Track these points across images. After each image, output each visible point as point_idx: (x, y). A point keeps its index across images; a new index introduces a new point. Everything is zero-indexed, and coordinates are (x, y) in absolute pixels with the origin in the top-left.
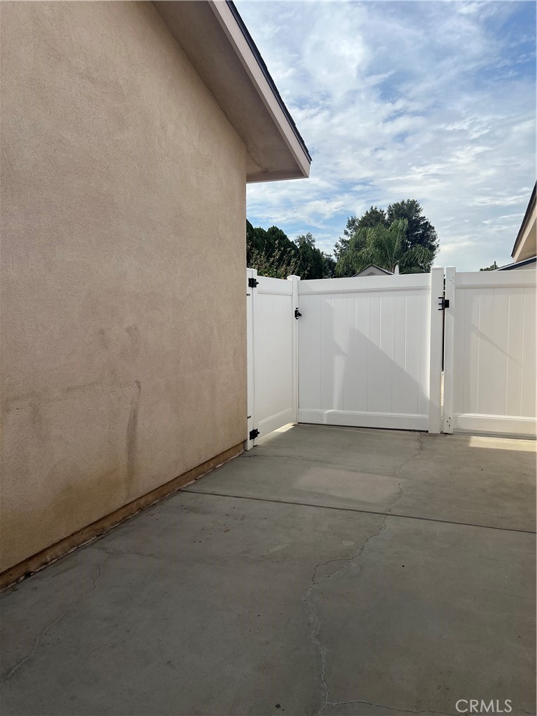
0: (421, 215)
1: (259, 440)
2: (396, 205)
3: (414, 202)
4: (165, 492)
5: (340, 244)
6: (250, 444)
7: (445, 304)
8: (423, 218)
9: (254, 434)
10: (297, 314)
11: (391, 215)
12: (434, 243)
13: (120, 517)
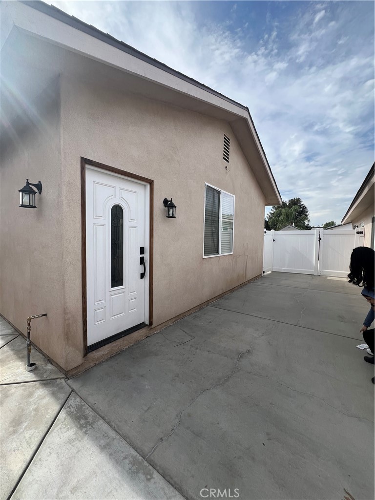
0: (302, 203)
1: (265, 274)
2: (292, 200)
3: (299, 198)
4: (249, 281)
5: (269, 214)
6: (263, 275)
7: (320, 239)
8: (303, 204)
9: (264, 272)
10: (274, 241)
11: (289, 203)
12: (307, 214)
13: (243, 284)
